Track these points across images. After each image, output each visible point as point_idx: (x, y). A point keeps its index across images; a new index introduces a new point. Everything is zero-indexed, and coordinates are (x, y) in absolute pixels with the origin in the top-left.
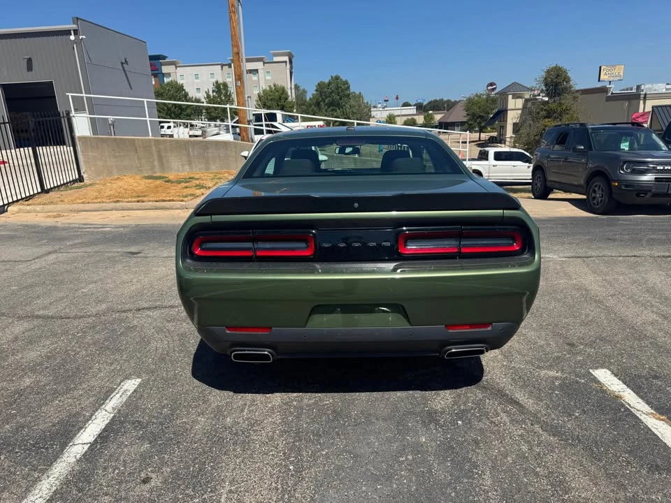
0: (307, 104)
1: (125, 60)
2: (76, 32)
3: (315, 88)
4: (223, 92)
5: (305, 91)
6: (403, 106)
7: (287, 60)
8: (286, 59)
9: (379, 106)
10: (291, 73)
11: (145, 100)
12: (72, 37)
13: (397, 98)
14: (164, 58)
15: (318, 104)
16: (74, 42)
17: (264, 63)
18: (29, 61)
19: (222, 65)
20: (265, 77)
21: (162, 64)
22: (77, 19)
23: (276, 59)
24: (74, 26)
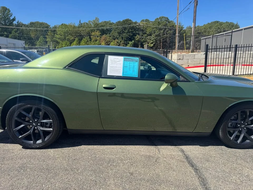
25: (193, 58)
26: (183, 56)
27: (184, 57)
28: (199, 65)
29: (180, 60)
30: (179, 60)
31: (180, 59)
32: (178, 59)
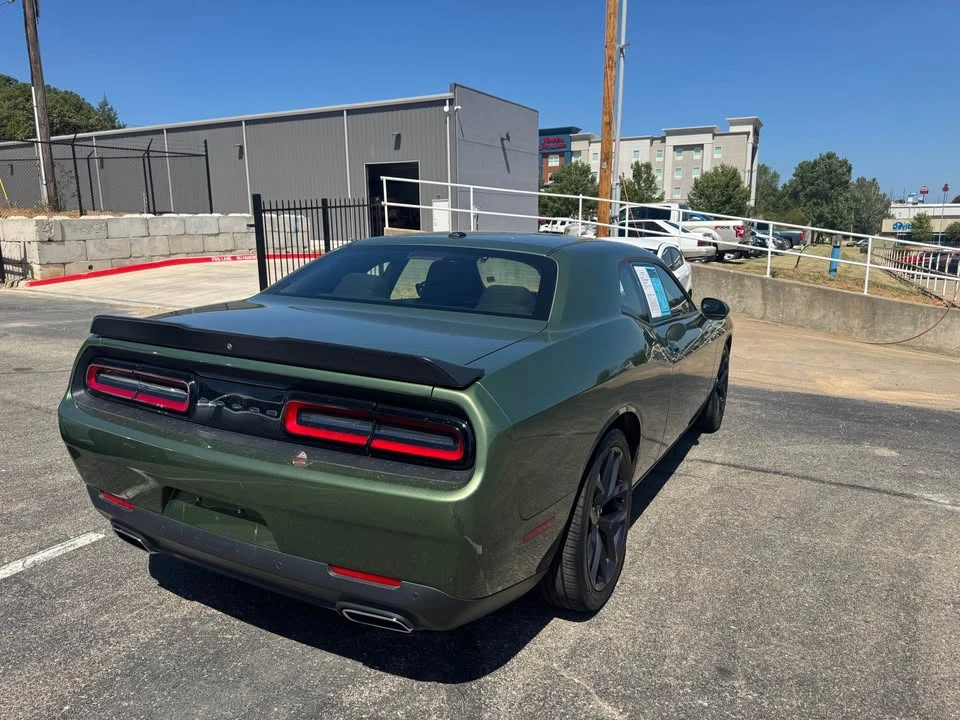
0: (777, 194)
1: (507, 135)
2: (452, 102)
3: (794, 171)
4: (644, 176)
5: (776, 176)
6: (955, 202)
7: (751, 131)
8: (750, 128)
9: (910, 200)
10: (754, 150)
11: (472, 187)
12: (446, 109)
13: (946, 189)
14: (577, 130)
15: (794, 195)
16: (448, 113)
17: (714, 135)
18: (398, 137)
19: (653, 140)
20: (712, 156)
21: (572, 140)
22: (456, 85)
23: (733, 129)
24: (450, 95)
25: (103, 234)
26: (62, 228)
27: (68, 231)
28: (127, 263)
29: (54, 244)
30: (45, 246)
31: (50, 240)
32: (42, 242)
